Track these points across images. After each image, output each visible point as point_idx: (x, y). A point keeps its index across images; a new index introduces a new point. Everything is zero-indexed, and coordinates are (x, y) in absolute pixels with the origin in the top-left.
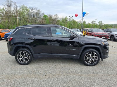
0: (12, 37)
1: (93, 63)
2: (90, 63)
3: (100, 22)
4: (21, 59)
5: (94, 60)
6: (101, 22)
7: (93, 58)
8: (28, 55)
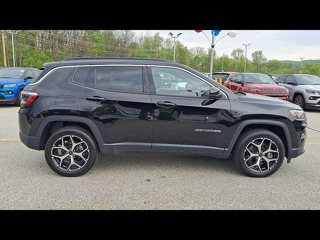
0: (36, 94)
1: (267, 168)
2: (258, 169)
3: (257, 55)
4: (62, 158)
5: (268, 161)
6: (260, 53)
7: (266, 155)
8: (85, 148)
